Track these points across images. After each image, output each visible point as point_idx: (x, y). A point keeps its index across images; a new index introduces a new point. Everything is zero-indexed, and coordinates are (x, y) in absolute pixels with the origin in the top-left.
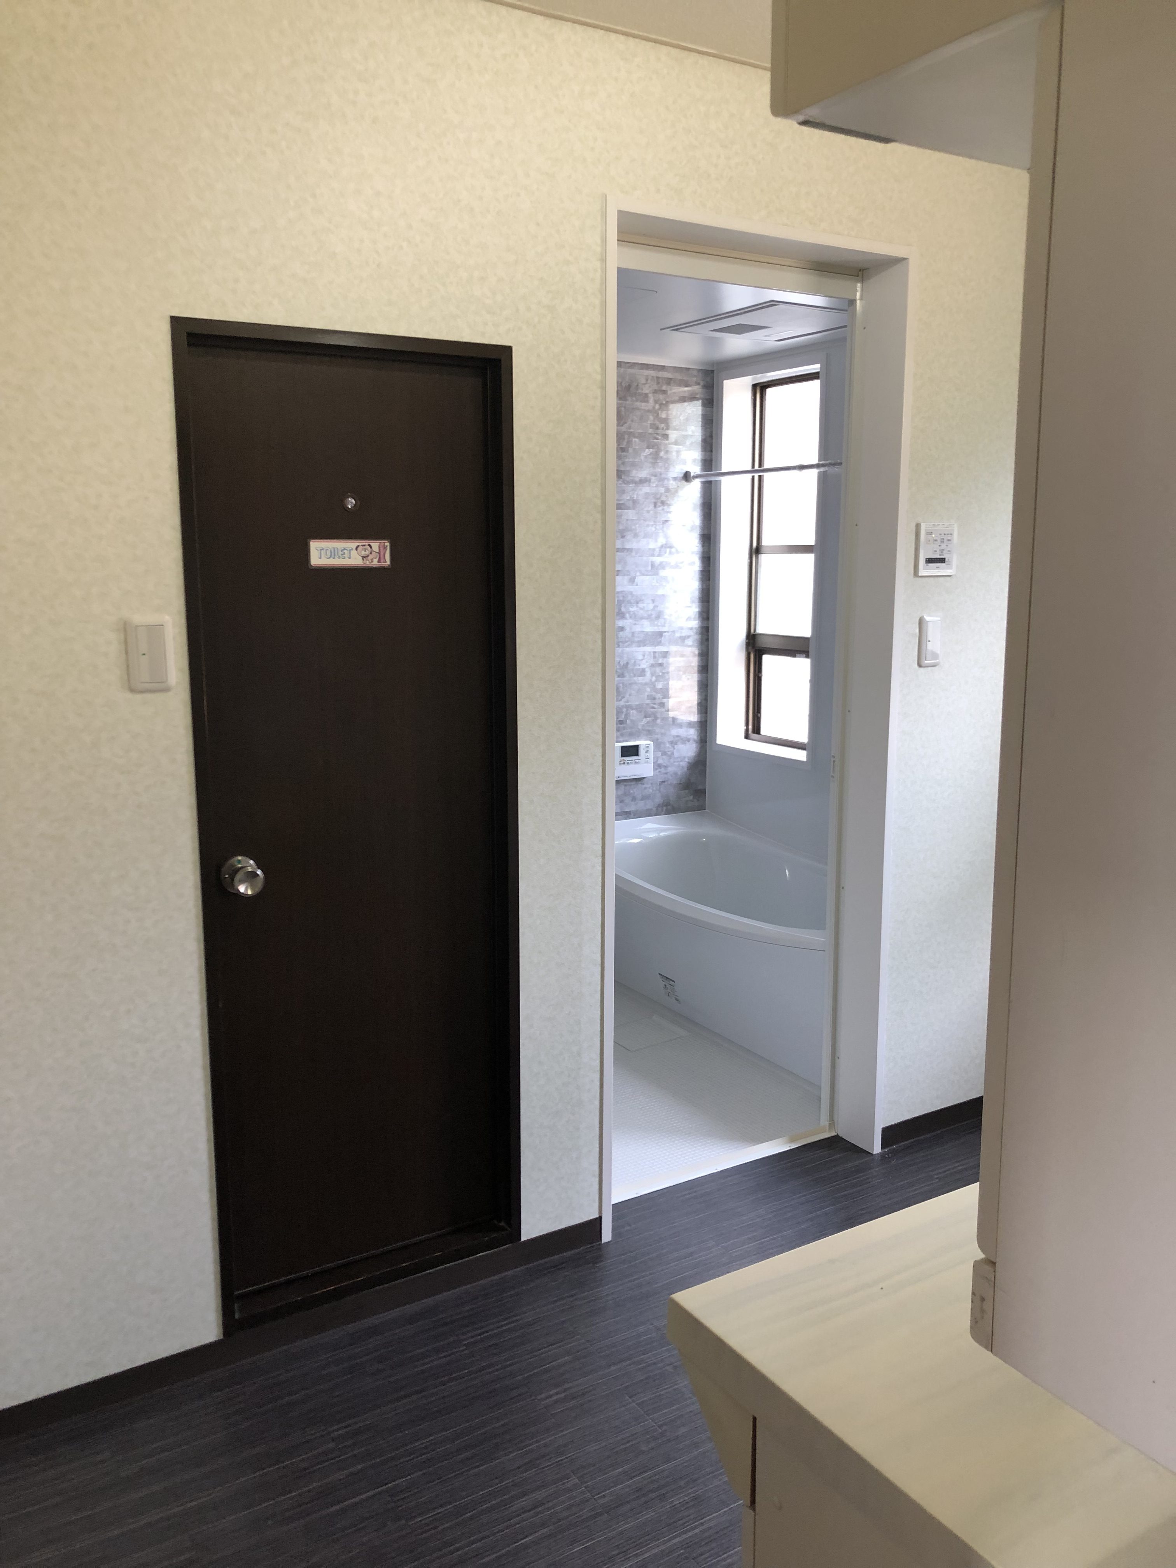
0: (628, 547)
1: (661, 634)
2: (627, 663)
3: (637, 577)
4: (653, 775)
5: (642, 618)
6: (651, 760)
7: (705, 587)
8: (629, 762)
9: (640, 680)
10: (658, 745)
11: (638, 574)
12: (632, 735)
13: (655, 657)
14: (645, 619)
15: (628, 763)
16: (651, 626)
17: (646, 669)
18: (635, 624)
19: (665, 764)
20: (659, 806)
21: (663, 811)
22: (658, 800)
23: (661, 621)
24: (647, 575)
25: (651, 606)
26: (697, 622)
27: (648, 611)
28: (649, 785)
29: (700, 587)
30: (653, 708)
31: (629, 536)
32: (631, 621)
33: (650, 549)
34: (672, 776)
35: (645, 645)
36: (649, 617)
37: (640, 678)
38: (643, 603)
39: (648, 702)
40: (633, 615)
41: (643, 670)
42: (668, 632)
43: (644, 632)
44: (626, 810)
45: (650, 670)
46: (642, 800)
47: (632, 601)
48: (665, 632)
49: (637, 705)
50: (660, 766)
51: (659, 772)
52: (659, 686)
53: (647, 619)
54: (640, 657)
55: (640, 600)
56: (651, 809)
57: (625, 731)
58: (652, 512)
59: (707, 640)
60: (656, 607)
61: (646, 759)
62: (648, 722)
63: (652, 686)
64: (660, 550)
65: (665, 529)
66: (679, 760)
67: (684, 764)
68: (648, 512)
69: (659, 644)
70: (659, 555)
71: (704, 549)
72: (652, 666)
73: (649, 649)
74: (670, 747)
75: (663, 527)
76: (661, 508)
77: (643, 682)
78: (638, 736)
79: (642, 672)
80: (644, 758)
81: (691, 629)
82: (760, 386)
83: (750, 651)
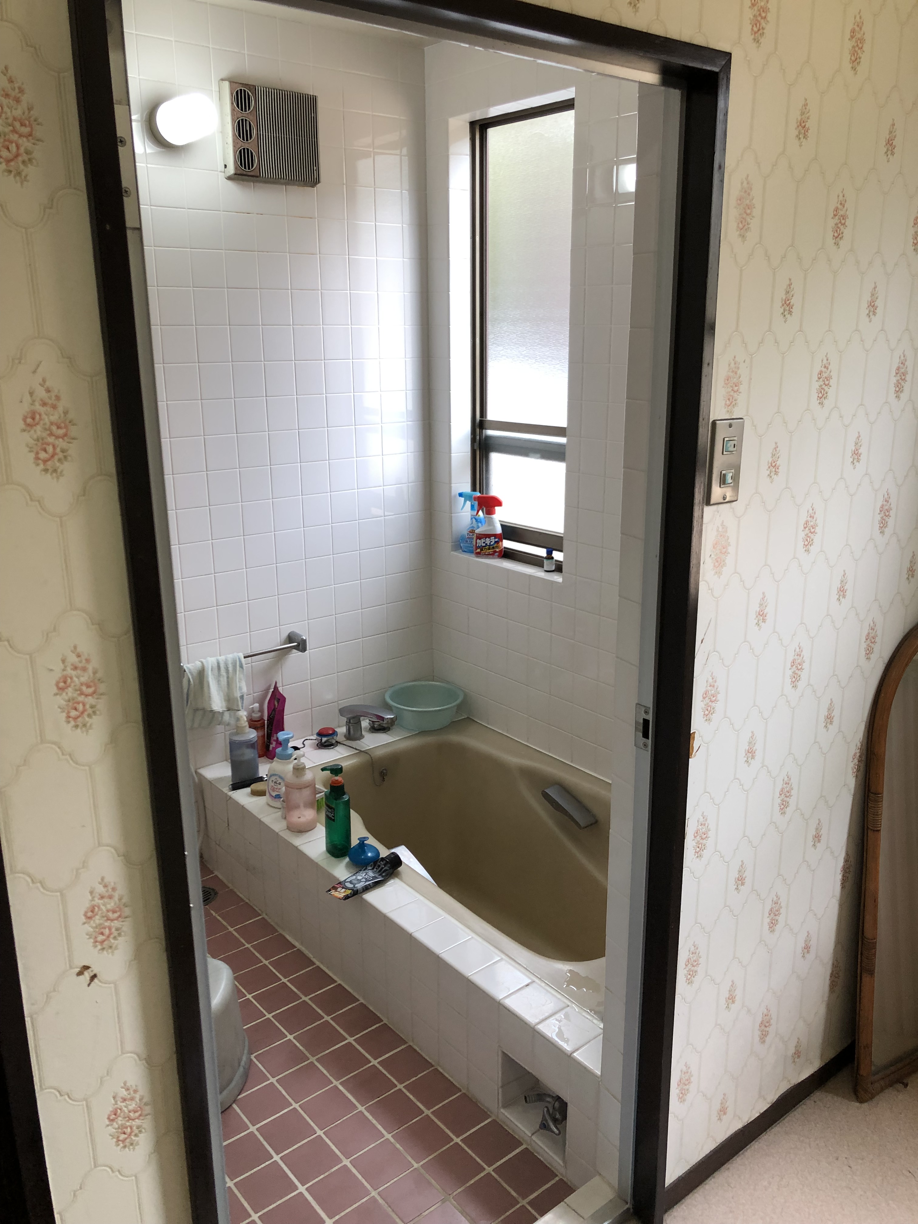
82: (480, 125)
83: (475, 448)
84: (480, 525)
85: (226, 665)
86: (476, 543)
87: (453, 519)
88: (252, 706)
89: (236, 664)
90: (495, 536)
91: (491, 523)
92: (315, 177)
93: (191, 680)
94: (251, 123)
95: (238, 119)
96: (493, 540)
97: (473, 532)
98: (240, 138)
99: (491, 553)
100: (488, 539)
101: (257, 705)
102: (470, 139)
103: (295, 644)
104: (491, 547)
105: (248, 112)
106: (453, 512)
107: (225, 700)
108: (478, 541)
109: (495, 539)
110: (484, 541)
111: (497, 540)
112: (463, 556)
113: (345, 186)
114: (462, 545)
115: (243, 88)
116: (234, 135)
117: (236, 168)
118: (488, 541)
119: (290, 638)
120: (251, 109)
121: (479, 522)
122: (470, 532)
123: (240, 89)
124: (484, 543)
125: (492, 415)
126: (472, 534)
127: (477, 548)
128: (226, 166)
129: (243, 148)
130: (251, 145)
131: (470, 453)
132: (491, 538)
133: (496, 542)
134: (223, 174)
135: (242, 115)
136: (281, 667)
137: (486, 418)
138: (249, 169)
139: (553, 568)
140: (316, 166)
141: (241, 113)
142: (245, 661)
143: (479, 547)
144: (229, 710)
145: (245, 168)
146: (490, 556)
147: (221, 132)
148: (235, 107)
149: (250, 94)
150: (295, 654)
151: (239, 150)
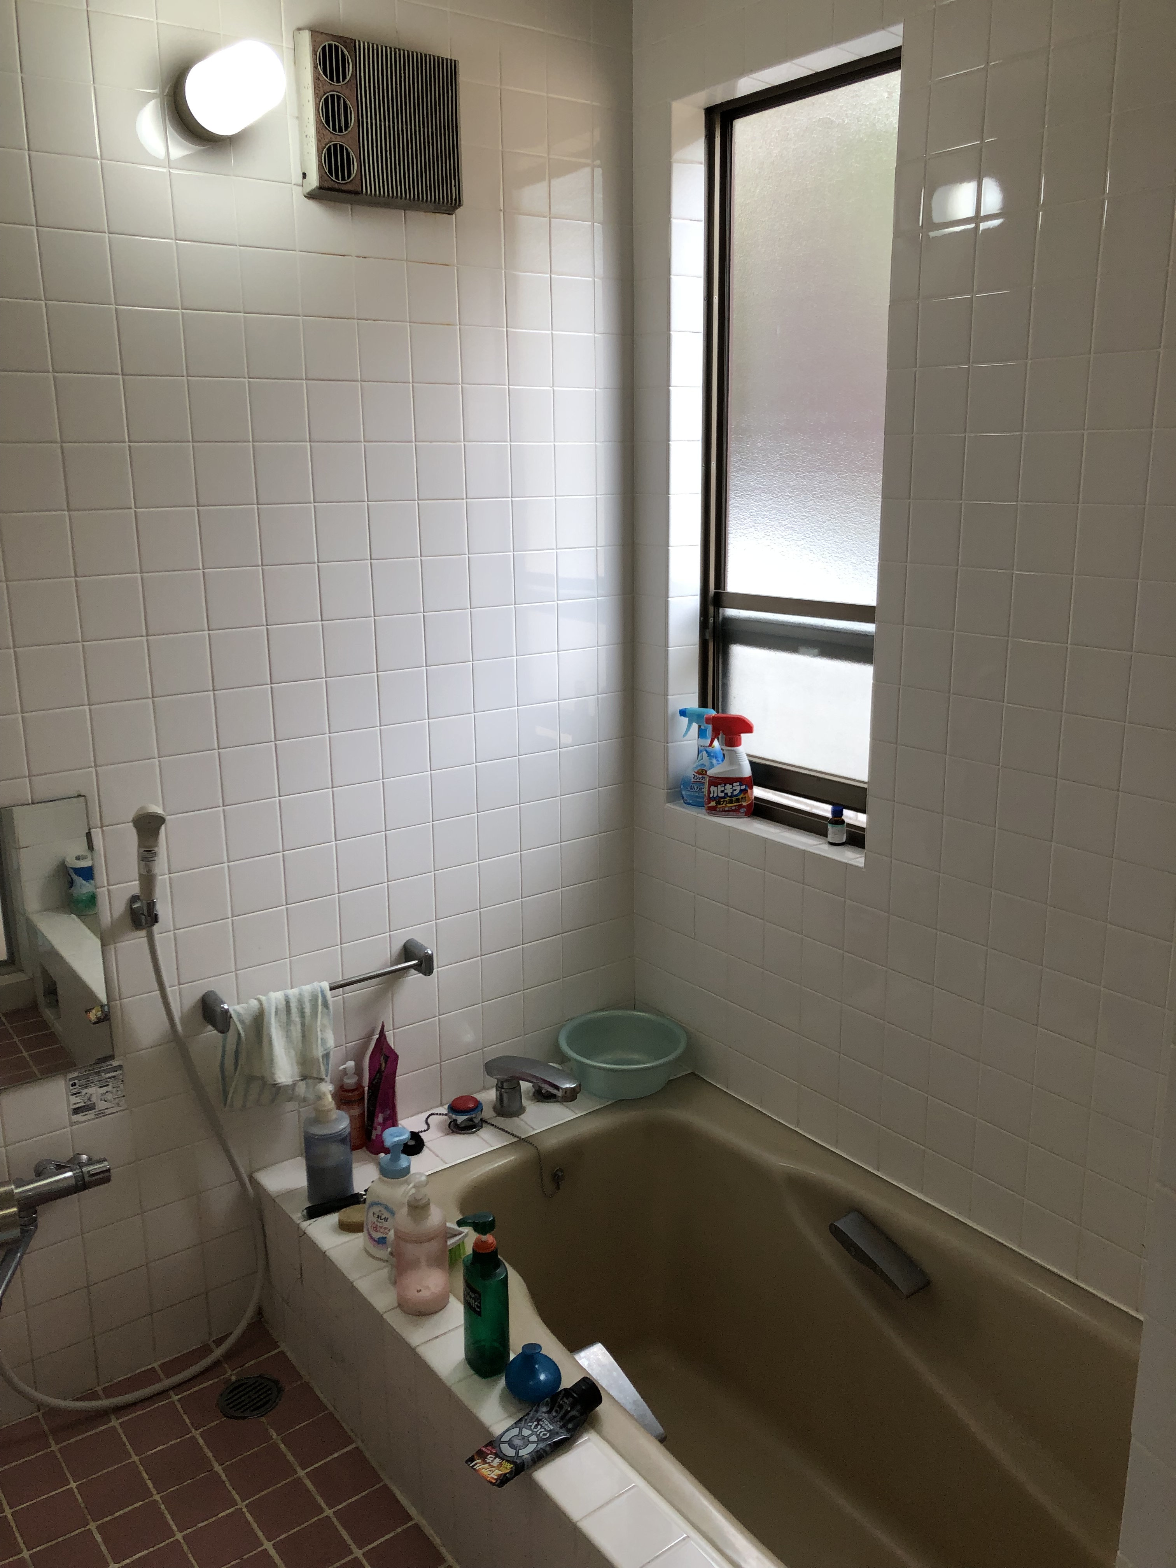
82: (721, 113)
83: (707, 638)
84: (714, 761)
85: (301, 1005)
86: (709, 792)
87: (671, 752)
88: (343, 1067)
89: (317, 1001)
90: (741, 780)
91: (734, 759)
92: (454, 197)
93: (241, 1032)
94: (348, 102)
95: (325, 94)
96: (737, 787)
97: (702, 772)
98: (329, 127)
99: (733, 808)
100: (728, 786)
101: (351, 1064)
102: (706, 136)
103: (415, 962)
104: (734, 799)
105: (342, 83)
106: (670, 740)
107: (298, 1063)
108: (712, 789)
109: (740, 785)
110: (723, 789)
111: (743, 787)
112: (687, 811)
113: (502, 214)
114: (684, 793)
115: (333, 43)
116: (318, 122)
117: (321, 178)
118: (729, 789)
119: (408, 952)
120: (348, 78)
121: (713, 757)
122: (698, 773)
123: (329, 44)
124: (722, 792)
125: (734, 584)
126: (701, 776)
127: (710, 799)
128: (304, 175)
129: (334, 145)
130: (347, 140)
131: (698, 646)
132: (735, 784)
133: (741, 791)
134: (301, 188)
135: (332, 88)
136: (392, 1000)
137: (724, 590)
138: (343, 179)
139: (844, 840)
140: (455, 179)
141: (331, 84)
142: (331, 995)
143: (713, 799)
144: (304, 1078)
145: (337, 178)
146: (731, 813)
147: (297, 118)
148: (319, 74)
149: (346, 53)
150: (415, 976)
151: (327, 146)
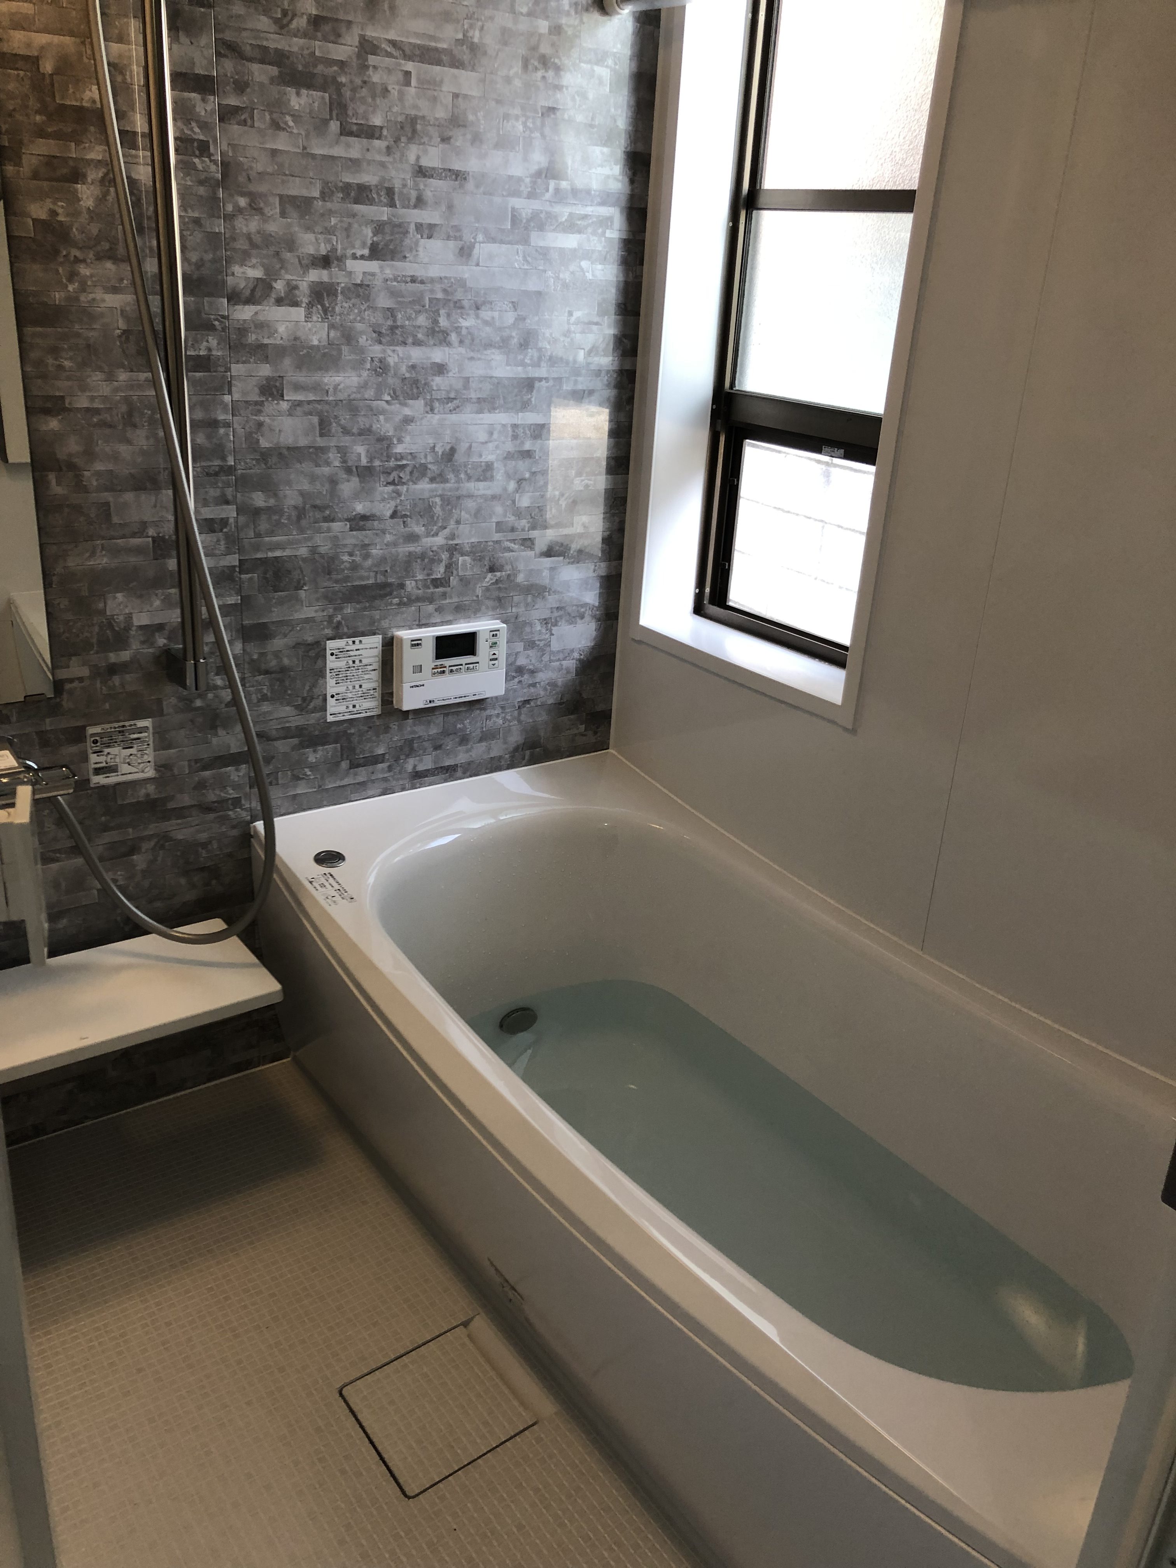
0: (457, 165)
1: (529, 384)
2: (453, 450)
3: (477, 245)
4: (507, 690)
5: (489, 345)
6: (502, 661)
7: (631, 279)
8: (454, 668)
9: (481, 488)
10: (517, 626)
11: (480, 237)
12: (461, 611)
13: (515, 437)
14: (495, 347)
15: (452, 671)
16: (508, 364)
17: (495, 465)
18: (472, 359)
19: (531, 667)
20: (516, 749)
21: (524, 759)
22: (516, 737)
23: (532, 352)
24: (502, 242)
25: (510, 318)
26: (611, 358)
27: (500, 329)
28: (498, 711)
29: (621, 278)
30: (510, 550)
31: (460, 139)
32: (462, 350)
33: (510, 177)
34: (545, 689)
35: (493, 409)
36: (503, 344)
37: (481, 485)
38: (492, 309)
39: (497, 537)
40: (469, 337)
41: (489, 467)
42: (547, 379)
43: (491, 377)
44: (447, 764)
45: (505, 466)
46: (481, 740)
47: (466, 303)
48: (540, 379)
49: (473, 545)
50: (520, 670)
51: (520, 682)
52: (524, 501)
53: (500, 347)
54: (482, 436)
55: (484, 303)
56: (500, 757)
57: (447, 601)
58: (517, 83)
59: (631, 400)
60: (521, 319)
61: (491, 660)
62: (497, 582)
63: (509, 503)
64: (534, 183)
65: (547, 130)
66: (561, 656)
67: (571, 664)
68: (508, 80)
69: (525, 406)
70: (531, 195)
71: (632, 190)
72: (509, 456)
73: (502, 418)
74: (544, 631)
75: (543, 125)
76: (540, 74)
77: (489, 492)
78: (475, 613)
79: (486, 472)
80: (488, 660)
81: (598, 373)
83: (719, 429)
